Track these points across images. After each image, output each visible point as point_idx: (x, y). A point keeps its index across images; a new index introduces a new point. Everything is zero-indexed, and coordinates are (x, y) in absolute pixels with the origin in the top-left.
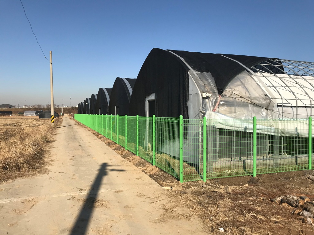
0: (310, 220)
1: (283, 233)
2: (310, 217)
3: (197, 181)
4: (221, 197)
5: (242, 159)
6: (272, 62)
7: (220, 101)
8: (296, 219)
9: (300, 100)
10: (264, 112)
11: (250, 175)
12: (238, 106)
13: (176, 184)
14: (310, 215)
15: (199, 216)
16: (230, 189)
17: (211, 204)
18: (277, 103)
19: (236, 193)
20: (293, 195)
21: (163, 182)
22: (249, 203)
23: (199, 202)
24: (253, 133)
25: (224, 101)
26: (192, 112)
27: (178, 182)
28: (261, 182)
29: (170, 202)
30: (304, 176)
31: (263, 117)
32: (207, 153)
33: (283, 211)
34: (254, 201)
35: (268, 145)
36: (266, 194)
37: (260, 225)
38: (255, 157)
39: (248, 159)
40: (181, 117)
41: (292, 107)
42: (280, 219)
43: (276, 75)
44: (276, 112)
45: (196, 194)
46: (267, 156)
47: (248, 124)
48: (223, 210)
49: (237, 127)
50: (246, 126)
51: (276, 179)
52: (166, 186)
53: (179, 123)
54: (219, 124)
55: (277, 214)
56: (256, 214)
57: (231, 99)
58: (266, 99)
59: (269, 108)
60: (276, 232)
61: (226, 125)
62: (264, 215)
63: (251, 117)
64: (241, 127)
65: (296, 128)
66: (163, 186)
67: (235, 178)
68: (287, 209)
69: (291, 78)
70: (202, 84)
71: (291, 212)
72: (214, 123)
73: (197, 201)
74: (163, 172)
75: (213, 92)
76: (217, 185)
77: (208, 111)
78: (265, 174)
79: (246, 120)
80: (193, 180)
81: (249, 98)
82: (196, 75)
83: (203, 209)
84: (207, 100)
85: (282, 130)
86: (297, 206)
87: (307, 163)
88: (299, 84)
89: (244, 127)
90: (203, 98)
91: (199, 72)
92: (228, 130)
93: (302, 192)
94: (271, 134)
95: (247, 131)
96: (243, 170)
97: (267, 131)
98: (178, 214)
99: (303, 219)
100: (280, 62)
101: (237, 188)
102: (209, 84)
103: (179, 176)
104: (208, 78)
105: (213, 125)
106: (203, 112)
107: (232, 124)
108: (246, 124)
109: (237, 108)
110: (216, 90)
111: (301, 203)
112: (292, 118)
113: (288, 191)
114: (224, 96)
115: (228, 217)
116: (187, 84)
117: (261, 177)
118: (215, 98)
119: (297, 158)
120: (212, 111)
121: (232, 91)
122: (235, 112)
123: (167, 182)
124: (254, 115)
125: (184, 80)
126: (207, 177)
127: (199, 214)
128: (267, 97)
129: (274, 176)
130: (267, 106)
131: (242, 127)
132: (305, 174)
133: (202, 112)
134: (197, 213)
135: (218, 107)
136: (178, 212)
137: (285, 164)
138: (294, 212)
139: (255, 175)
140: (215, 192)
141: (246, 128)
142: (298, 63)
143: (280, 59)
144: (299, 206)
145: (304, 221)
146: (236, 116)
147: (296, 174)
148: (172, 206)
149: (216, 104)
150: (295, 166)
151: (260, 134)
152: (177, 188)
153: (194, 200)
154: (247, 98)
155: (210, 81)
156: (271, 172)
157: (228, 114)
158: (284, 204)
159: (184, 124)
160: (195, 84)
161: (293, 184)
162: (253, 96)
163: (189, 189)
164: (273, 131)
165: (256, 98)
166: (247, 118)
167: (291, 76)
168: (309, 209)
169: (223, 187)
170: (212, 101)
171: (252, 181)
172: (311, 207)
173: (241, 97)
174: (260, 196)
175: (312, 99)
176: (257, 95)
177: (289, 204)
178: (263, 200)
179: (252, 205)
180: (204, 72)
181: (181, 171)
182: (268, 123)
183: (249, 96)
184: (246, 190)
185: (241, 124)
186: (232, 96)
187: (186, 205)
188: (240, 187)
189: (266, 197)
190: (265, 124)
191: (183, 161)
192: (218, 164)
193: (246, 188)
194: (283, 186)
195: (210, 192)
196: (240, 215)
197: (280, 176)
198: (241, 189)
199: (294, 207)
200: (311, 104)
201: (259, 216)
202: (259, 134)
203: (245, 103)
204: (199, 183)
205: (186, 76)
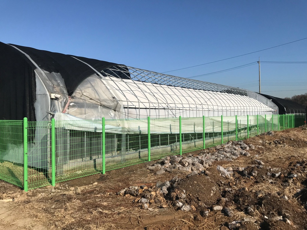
0: (147, 205)
1: (124, 222)
2: (146, 203)
3: (45, 186)
4: (70, 199)
5: (93, 158)
6: (119, 68)
7: (70, 102)
8: (135, 207)
9: (142, 102)
10: (112, 113)
11: (100, 172)
12: (88, 107)
13: (20, 193)
14: (147, 201)
15: (44, 224)
16: (80, 189)
17: (58, 208)
18: (124, 105)
19: (86, 192)
20: (135, 186)
21: (3, 194)
22: (97, 200)
23: (45, 209)
24: (102, 133)
25: (74, 102)
26: (39, 113)
27: (22, 192)
28: (110, 178)
29: (9, 215)
30: (145, 167)
31: (111, 118)
32: (57, 156)
33: (126, 202)
34: (102, 197)
35: (116, 143)
36: (112, 189)
37: (105, 219)
38: (104, 155)
39: (98, 158)
40: (26, 119)
41: (135, 108)
42: (122, 210)
43: (123, 79)
44: (122, 113)
45: (42, 201)
46: (115, 153)
47: (97, 124)
48: (71, 212)
49: (87, 128)
50: (95, 126)
51: (123, 173)
52: (7, 198)
53: (23, 126)
54: (69, 126)
55: (120, 205)
56: (102, 209)
57: (81, 101)
58: (113, 101)
59: (117, 110)
60: (119, 222)
61: (76, 127)
62: (109, 209)
63: (101, 117)
64: (90, 128)
65: (139, 127)
66: (3, 199)
67: (85, 178)
68: (129, 199)
69: (135, 83)
70: (50, 84)
71: (132, 202)
72: (63, 125)
73: (43, 208)
74: (3, 183)
75: (63, 93)
76: (67, 187)
77: (57, 113)
78: (113, 170)
79: (96, 121)
80: (40, 187)
81: (99, 100)
82: (44, 74)
83: (49, 216)
84: (56, 101)
85: (128, 129)
86: (137, 195)
87: (147, 156)
88: (141, 88)
89: (94, 127)
90: (52, 99)
91: (48, 72)
92: (78, 131)
93: (142, 182)
94: (119, 132)
95: (97, 131)
96: (93, 169)
97: (116, 131)
98: (18, 227)
99: (141, 205)
100: (127, 69)
101: (87, 187)
102: (58, 85)
103: (23, 184)
104: (57, 79)
105: (63, 126)
106: (52, 113)
107: (82, 125)
108: (95, 124)
109: (87, 109)
110: (65, 92)
111: (140, 191)
112: (135, 118)
113: (131, 183)
114: (74, 97)
115: (75, 218)
116: (33, 83)
117: (110, 173)
118: (65, 99)
119: (139, 152)
120: (62, 112)
121: (82, 93)
122: (85, 114)
123: (8, 193)
124: (103, 116)
125: (30, 79)
126: (56, 181)
127: (44, 222)
128: (115, 100)
129: (121, 171)
130: (114, 107)
131: (92, 127)
132: (146, 166)
133: (50, 114)
134: (41, 221)
135: (68, 109)
136: (18, 225)
137: (130, 159)
138: (134, 201)
139: (104, 173)
140: (64, 195)
141: (96, 129)
142: (140, 71)
143: (127, 66)
144: (139, 195)
145: (141, 207)
146: (87, 117)
147: (138, 167)
148: (11, 219)
149: (66, 105)
150: (138, 160)
151: (109, 133)
152: (20, 198)
153: (39, 208)
154: (96, 100)
155: (59, 82)
156: (118, 168)
157: (78, 115)
158: (127, 196)
159: (30, 127)
160: (42, 84)
161: (135, 176)
162: (102, 98)
163: (35, 197)
164: (120, 130)
165: (105, 100)
166: (97, 119)
167: (135, 81)
168: (146, 196)
169: (73, 188)
170: (61, 103)
171: (102, 179)
172: (148, 194)
173: (91, 99)
174: (107, 192)
175: (150, 102)
176: (106, 97)
177: (132, 194)
178: (110, 195)
179: (99, 201)
180: (53, 72)
181: (26, 178)
182: (116, 123)
183: (99, 98)
184: (95, 188)
185: (90, 125)
186: (82, 98)
187: (29, 216)
188: (90, 186)
189: (112, 191)
190: (113, 124)
191: (28, 167)
192: (69, 166)
193: (95, 186)
194: (128, 178)
195: (58, 196)
196: (87, 213)
197: (126, 170)
198: (91, 188)
199: (135, 196)
200: (150, 106)
201: (105, 211)
202: (107, 133)
203: (94, 105)
204: (47, 188)
205: (33, 75)
